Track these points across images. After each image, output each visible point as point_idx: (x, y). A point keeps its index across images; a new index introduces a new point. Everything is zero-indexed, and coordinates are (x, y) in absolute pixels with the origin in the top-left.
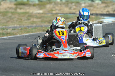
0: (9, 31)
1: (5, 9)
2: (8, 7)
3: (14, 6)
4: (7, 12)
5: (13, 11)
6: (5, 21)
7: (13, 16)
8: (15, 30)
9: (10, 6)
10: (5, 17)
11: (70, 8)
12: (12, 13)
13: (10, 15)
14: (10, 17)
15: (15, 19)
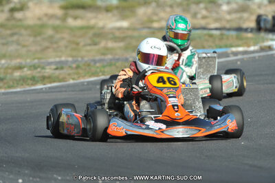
0: (48, 71)
1: (39, 19)
2: (46, 15)
3: (59, 12)
4: (43, 26)
5: (58, 22)
6: (38, 48)
7: (58, 36)
8: (62, 68)
9: (50, 11)
10: (39, 38)
11: (195, 15)
12: (56, 29)
13: (50, 32)
14: (51, 37)
15: (62, 43)
